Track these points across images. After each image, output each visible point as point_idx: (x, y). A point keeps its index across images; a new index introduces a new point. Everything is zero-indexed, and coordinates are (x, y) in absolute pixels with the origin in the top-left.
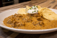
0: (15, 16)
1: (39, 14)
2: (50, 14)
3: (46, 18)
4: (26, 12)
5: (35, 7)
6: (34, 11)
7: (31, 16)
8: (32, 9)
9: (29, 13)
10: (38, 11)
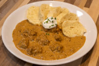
2: (73, 28)
4: (40, 20)
5: (53, 20)
8: (49, 22)
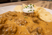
0: (8, 14)
1: (35, 14)
2: (47, 15)
3: (43, 19)
4: (22, 10)
5: (31, 6)
6: (30, 10)
7: (26, 15)
8: (28, 7)
9: (25, 12)
10: (34, 11)
